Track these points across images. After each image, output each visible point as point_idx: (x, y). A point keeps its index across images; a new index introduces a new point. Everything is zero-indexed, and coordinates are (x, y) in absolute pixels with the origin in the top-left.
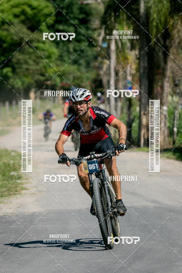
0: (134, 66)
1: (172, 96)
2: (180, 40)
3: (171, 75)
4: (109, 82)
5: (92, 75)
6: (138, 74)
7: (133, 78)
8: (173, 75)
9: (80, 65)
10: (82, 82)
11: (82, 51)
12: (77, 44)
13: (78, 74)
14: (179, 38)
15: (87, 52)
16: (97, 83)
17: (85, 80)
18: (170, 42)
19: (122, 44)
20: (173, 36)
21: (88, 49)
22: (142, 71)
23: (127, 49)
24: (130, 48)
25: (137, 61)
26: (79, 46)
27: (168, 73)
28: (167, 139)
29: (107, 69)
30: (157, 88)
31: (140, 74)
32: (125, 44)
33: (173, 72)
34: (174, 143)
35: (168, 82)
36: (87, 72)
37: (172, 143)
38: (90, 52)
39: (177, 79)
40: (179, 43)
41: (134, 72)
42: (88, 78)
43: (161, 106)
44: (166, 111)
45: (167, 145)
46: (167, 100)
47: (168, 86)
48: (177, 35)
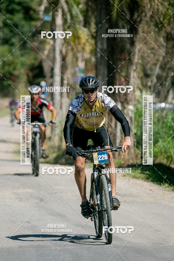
0: (88, 48)
1: (141, 91)
2: (153, 12)
3: (140, 61)
4: (52, 69)
5: (28, 60)
6: (93, 59)
7: (86, 65)
8: (143, 61)
9: (12, 45)
10: (15, 69)
11: (16, 26)
12: (8, 15)
13: (10, 58)
14: (152, 10)
15: (23, 26)
16: (36, 72)
17: (19, 66)
18: (138, 16)
19: (72, 15)
20: (144, 7)
21: (23, 22)
22: (99, 55)
23: (79, 24)
24: (82, 23)
25: (93, 42)
26: (11, 19)
27: (136, 59)
28: (132, 150)
29: (49, 52)
30: (120, 79)
31: (96, 58)
32: (77, 17)
33: (142, 58)
35: (135, 71)
36: (22, 55)
38: (27, 27)
39: (148, 66)
40: (152, 17)
41: (87, 55)
42: (23, 64)
43: (126, 105)
44: (132, 111)
45: (133, 160)
46: (133, 96)
47: (135, 77)
48: (149, 6)
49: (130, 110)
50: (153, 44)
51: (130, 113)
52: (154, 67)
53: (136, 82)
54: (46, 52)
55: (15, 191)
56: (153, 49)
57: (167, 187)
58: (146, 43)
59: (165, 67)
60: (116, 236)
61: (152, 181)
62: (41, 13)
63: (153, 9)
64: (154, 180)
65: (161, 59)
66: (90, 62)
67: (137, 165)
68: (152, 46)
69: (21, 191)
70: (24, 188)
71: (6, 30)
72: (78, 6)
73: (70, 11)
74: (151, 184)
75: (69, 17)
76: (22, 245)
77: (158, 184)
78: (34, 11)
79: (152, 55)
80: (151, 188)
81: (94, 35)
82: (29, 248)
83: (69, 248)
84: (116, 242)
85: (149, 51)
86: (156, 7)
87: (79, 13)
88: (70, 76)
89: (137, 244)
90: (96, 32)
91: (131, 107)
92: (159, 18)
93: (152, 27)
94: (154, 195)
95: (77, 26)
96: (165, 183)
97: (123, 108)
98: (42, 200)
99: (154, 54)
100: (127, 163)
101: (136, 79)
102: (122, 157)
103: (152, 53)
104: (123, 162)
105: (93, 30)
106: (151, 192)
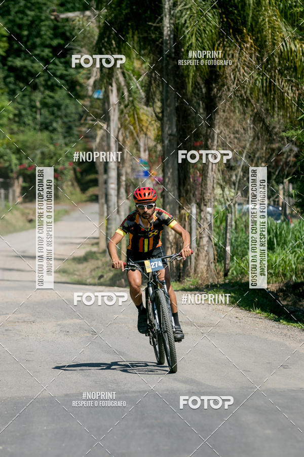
0: (153, 133)
1: (223, 188)
2: (236, 85)
6: (159, 148)
7: (150, 155)
8: (223, 149)
11: (58, 106)
12: (47, 92)
13: (51, 148)
15: (67, 106)
17: (62, 160)
18: (219, 90)
19: (129, 91)
20: (226, 78)
21: (67, 101)
22: (166, 142)
23: (140, 102)
24: (144, 100)
25: (158, 124)
26: (52, 97)
28: (213, 266)
29: (102, 139)
30: (195, 174)
31: (163, 147)
32: (137, 93)
33: (224, 145)
34: (226, 275)
36: (66, 145)
37: (222, 273)
38: (72, 107)
41: (152, 144)
42: (67, 157)
43: (203, 207)
44: (211, 215)
45: (213, 278)
46: (212, 196)
47: (213, 170)
48: (232, 77)
49: (209, 213)
50: (238, 127)
51: (209, 217)
52: (239, 157)
53: (215, 176)
54: (98, 140)
55: (59, 323)
56: (237, 132)
57: (259, 313)
58: (227, 126)
59: (254, 156)
60: (191, 379)
61: (239, 306)
62: (90, 88)
63: (238, 80)
64: (241, 304)
65: (248, 145)
66: (155, 152)
67: (218, 286)
68: (237, 128)
69: (68, 322)
70: (72, 318)
71: (45, 112)
72: (137, 79)
73: (128, 85)
74: (238, 309)
75: (126, 94)
76: (68, 393)
77: (246, 310)
78: (81, 85)
79: (236, 141)
80: (238, 315)
81: (160, 115)
82: (78, 396)
83: (130, 395)
84: (192, 387)
85: (232, 136)
86: (242, 77)
87: (139, 87)
88: (129, 170)
89: (219, 388)
90: (162, 112)
91: (209, 210)
92: (246, 93)
93: (238, 104)
94: (241, 324)
95: (138, 105)
96: (256, 309)
97: (198, 210)
98: (94, 333)
99: (239, 139)
100: (206, 283)
101: (215, 172)
102: (199, 275)
103: (236, 137)
104: (200, 282)
105: (158, 110)
106: (237, 320)
